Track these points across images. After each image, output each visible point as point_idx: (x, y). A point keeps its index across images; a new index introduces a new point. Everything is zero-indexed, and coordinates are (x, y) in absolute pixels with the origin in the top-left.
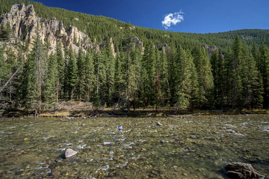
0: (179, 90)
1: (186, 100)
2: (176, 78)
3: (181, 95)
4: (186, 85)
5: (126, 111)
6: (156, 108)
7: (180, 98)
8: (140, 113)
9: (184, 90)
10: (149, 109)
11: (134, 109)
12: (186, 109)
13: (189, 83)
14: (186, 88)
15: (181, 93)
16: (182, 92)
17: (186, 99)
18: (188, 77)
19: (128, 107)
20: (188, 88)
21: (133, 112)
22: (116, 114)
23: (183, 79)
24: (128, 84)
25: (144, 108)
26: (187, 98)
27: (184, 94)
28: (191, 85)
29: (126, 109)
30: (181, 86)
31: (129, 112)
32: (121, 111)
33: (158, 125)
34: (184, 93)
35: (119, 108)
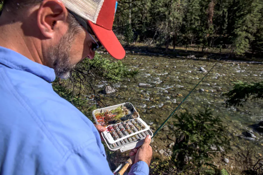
0: (239, 27)
1: (246, 42)
2: (239, 8)
3: (240, 35)
4: (251, 21)
5: (164, 49)
6: (203, 48)
7: (238, 39)
8: (180, 53)
9: (246, 28)
10: (193, 49)
11: (174, 47)
12: (244, 53)
13: (255, 19)
14: (250, 25)
15: (240, 32)
16: (242, 31)
17: (247, 40)
18: (256, 9)
19: (166, 43)
20: (253, 25)
21: (172, 50)
22: (150, 52)
23: (250, 12)
24: (169, 14)
25: (187, 47)
26: (249, 39)
27: (244, 34)
28: (259, 22)
29: (164, 47)
30: (244, 21)
31: (166, 50)
32: (158, 48)
33: (201, 70)
34: (244, 32)
35: (155, 45)
